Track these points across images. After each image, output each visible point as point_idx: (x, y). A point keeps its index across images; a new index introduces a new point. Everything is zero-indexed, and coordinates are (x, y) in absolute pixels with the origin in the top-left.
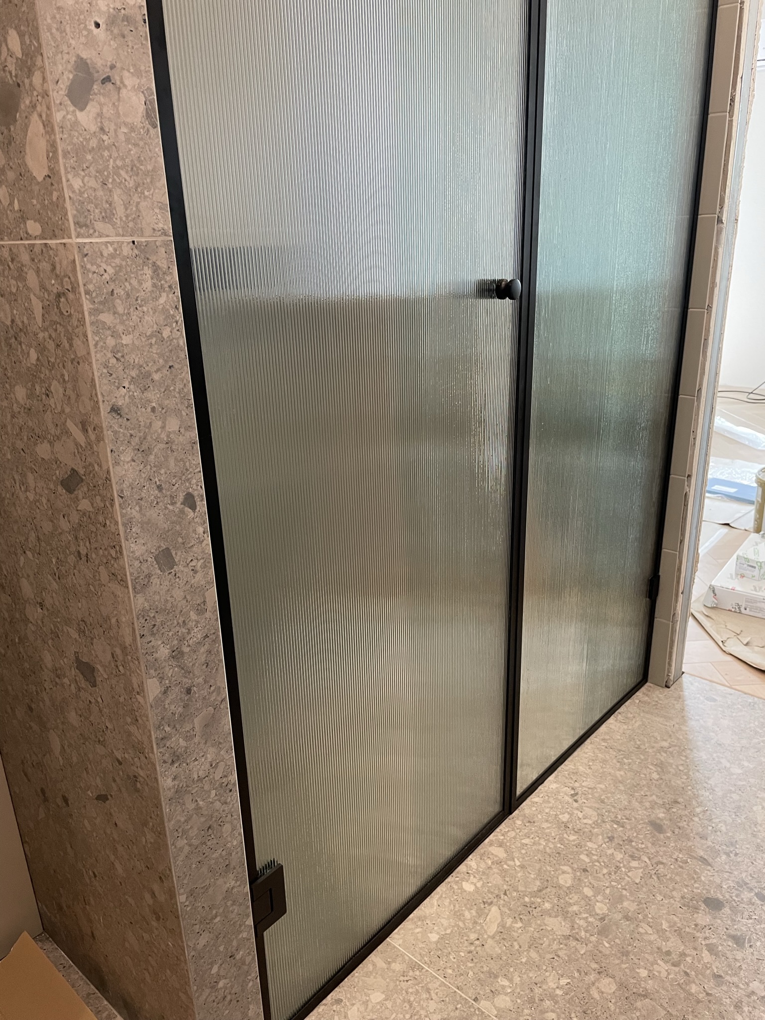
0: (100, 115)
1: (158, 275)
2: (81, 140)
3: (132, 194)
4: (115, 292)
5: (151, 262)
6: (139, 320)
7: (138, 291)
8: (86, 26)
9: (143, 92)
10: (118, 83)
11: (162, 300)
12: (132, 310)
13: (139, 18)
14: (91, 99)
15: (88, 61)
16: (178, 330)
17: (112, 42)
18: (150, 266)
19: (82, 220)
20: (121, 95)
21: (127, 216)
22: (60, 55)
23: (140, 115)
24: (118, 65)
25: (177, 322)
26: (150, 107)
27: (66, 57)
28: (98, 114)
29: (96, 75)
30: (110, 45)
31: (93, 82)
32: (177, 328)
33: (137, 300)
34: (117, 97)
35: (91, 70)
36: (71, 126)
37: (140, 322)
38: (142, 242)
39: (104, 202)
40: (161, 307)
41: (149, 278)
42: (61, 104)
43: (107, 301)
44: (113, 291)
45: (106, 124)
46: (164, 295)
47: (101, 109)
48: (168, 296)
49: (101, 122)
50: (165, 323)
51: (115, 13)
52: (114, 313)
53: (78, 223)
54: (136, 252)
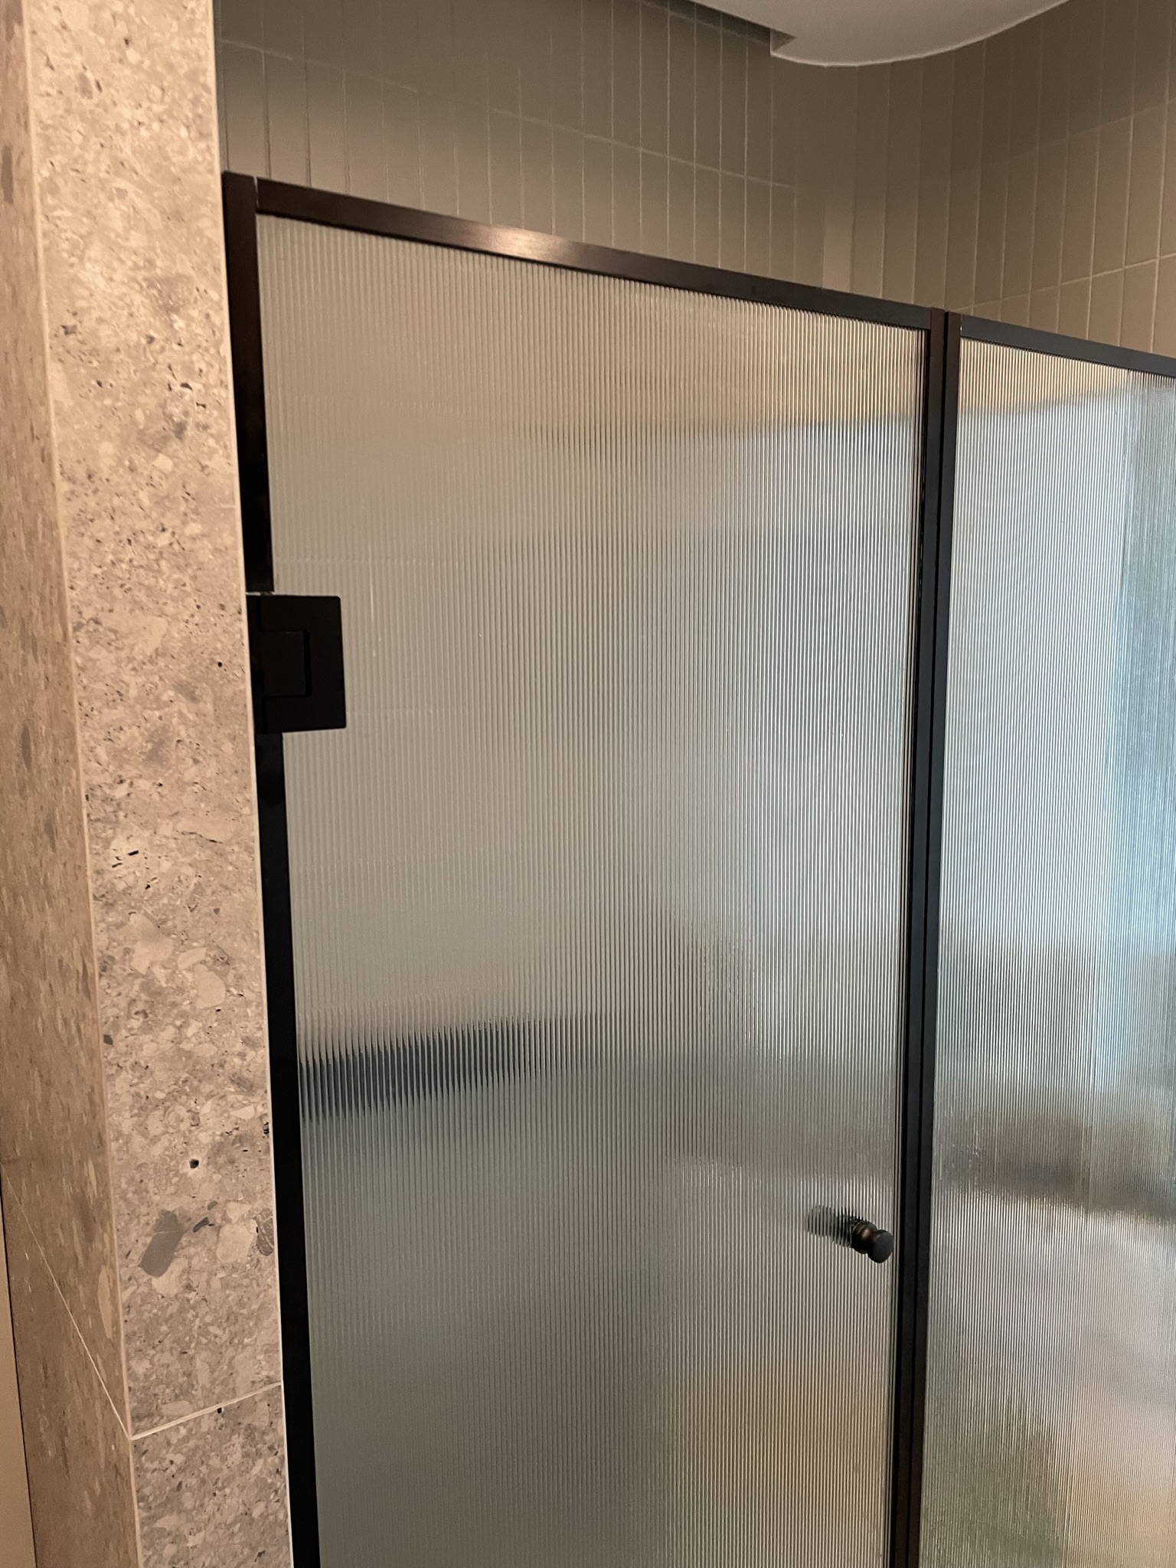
0: (188, 1271)
1: (253, 1439)
2: (155, 1311)
3: (223, 1351)
4: (184, 1485)
5: (243, 1426)
6: (216, 1508)
7: (221, 1470)
8: (178, 1171)
9: (255, 1218)
10: (219, 1221)
11: (256, 1470)
12: (206, 1500)
13: (260, 1130)
14: (176, 1257)
15: (177, 1213)
16: (278, 1501)
17: (214, 1176)
18: (242, 1431)
19: (143, 1410)
20: (221, 1235)
21: (213, 1382)
22: (136, 1221)
23: (247, 1247)
24: (221, 1200)
25: (276, 1492)
26: (264, 1231)
27: (143, 1220)
28: (184, 1271)
29: (186, 1225)
30: (211, 1180)
31: (180, 1235)
32: (277, 1498)
33: (216, 1483)
34: (215, 1239)
35: (180, 1221)
36: (142, 1300)
37: (218, 1509)
38: (231, 1406)
39: (180, 1375)
40: (252, 1480)
41: (239, 1449)
42: (130, 1279)
43: (171, 1501)
44: (180, 1484)
45: (195, 1279)
46: (260, 1462)
47: (189, 1263)
48: (265, 1461)
49: (188, 1279)
50: (258, 1498)
51: (223, 1140)
52: (179, 1512)
53: (138, 1417)
54: (222, 1421)
